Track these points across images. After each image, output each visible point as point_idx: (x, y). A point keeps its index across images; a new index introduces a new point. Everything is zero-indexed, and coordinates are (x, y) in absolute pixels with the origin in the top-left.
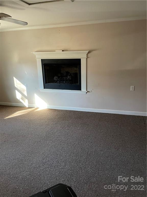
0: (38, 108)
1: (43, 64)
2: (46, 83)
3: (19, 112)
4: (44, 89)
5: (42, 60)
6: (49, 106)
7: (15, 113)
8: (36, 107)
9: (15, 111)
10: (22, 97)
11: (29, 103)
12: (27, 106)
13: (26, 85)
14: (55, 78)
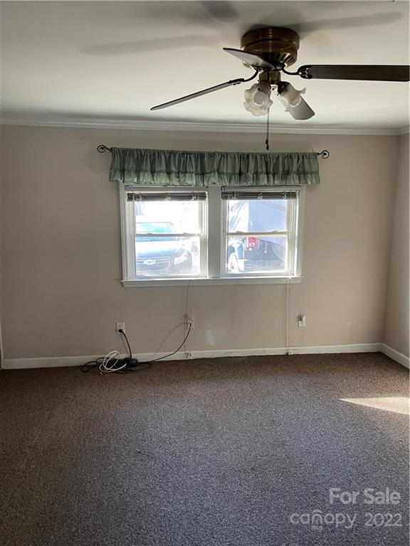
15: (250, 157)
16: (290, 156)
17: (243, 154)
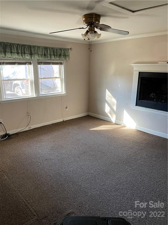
0: (125, 126)
1: (140, 77)
2: (139, 100)
3: (104, 126)
4: (136, 106)
5: (139, 72)
6: (138, 126)
7: (100, 127)
8: (123, 125)
9: (101, 125)
10: (111, 111)
11: (117, 119)
12: (114, 122)
13: (117, 99)
14: (152, 95)
15: (48, 48)
16: (61, 49)
17: (45, 47)
